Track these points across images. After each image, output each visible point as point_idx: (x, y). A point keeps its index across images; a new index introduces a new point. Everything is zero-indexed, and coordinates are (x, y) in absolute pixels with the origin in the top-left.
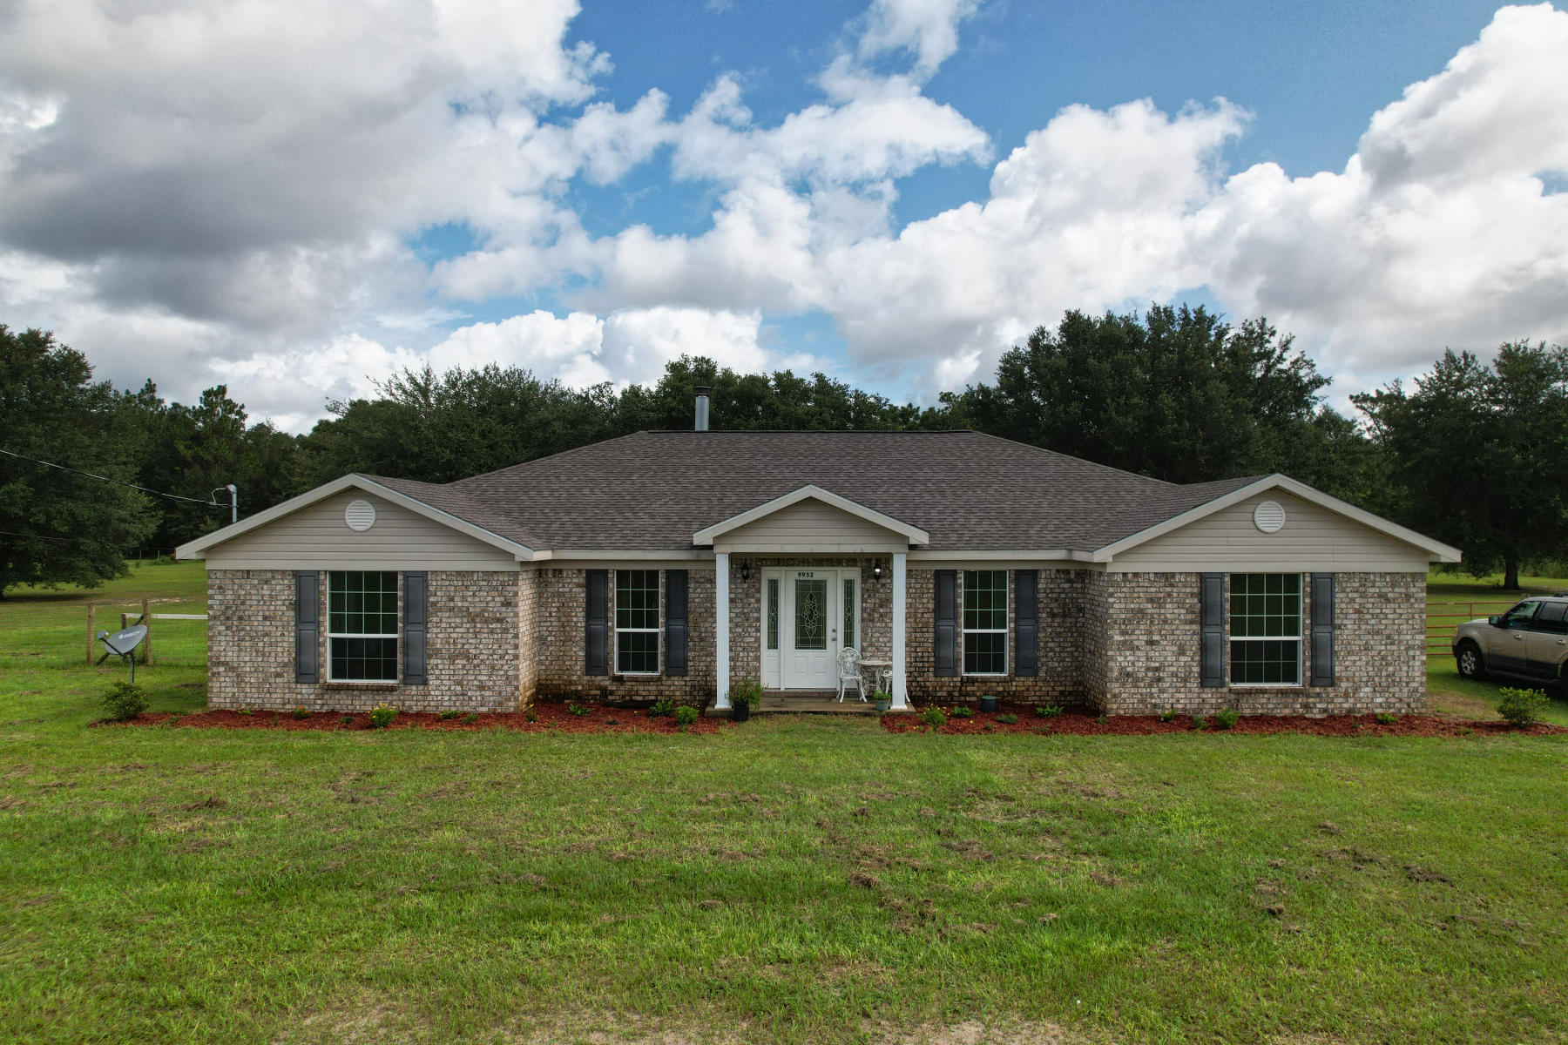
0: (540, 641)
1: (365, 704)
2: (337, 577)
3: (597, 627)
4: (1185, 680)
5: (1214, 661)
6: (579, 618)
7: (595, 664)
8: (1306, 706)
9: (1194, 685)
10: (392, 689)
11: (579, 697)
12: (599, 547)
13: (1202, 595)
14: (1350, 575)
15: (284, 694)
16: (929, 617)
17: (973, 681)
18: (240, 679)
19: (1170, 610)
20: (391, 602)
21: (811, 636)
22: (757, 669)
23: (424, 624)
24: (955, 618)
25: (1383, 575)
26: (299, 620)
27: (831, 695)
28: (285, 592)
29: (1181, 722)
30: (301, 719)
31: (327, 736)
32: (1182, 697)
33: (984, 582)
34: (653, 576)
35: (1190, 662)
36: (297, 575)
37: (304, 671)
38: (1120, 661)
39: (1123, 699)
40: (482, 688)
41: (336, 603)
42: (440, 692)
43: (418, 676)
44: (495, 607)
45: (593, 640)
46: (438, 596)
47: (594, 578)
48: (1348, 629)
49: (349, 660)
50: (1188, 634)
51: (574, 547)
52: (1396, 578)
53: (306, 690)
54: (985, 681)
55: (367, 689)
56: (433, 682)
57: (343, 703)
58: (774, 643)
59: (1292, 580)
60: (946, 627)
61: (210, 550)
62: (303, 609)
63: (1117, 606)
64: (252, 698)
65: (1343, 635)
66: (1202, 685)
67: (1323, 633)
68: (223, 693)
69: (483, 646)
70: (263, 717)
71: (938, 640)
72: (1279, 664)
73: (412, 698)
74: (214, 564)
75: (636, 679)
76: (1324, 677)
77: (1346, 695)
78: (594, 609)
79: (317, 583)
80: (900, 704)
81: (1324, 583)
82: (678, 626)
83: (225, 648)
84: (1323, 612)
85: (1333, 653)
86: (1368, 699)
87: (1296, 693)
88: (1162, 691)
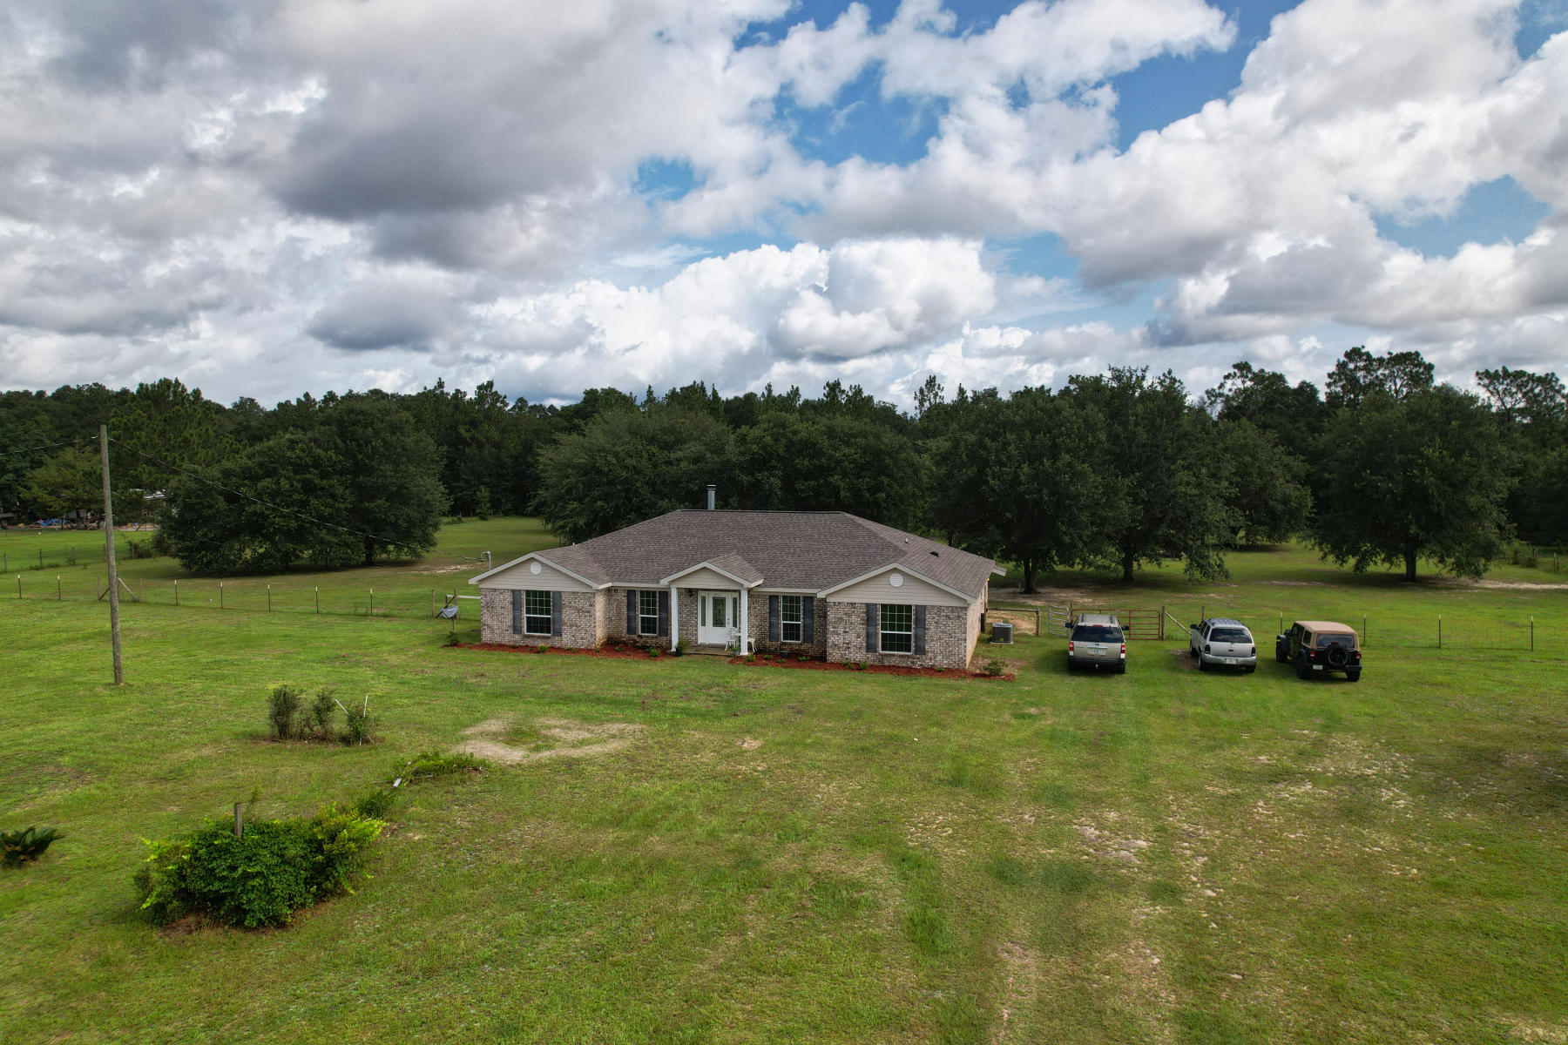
0: (609, 619)
1: (540, 644)
2: (528, 593)
3: (632, 614)
4: (860, 648)
5: (872, 641)
6: (625, 610)
7: (631, 630)
8: (913, 663)
9: (864, 651)
10: (549, 638)
11: (625, 643)
12: (631, 581)
13: (867, 613)
14: (933, 607)
15: (509, 638)
16: (767, 615)
17: (785, 644)
18: (493, 632)
19: (854, 618)
20: (548, 603)
21: (719, 622)
22: (696, 635)
23: (561, 612)
24: (778, 616)
25: (948, 607)
26: (514, 609)
27: (722, 647)
28: (509, 598)
29: (858, 667)
30: (514, 648)
31: (522, 655)
32: (859, 656)
33: (791, 600)
34: (654, 593)
35: (862, 641)
36: (513, 591)
37: (516, 629)
38: (832, 639)
39: (834, 655)
40: (582, 638)
41: (528, 602)
42: (567, 639)
43: (559, 633)
44: (587, 606)
45: (630, 619)
46: (565, 601)
47: (631, 593)
48: (932, 630)
49: (534, 625)
50: (861, 629)
51: (622, 581)
52: (953, 609)
53: (517, 637)
54: (790, 644)
55: (539, 637)
56: (564, 636)
57: (530, 642)
58: (704, 624)
59: (909, 608)
60: (774, 620)
61: (481, 581)
62: (515, 604)
63: (831, 616)
64: (497, 639)
65: (929, 633)
66: (867, 651)
67: (920, 632)
68: (487, 636)
69: (582, 622)
70: (501, 647)
71: (771, 625)
72: (901, 643)
73: (556, 642)
74: (482, 586)
75: (647, 637)
76: (921, 651)
77: (931, 659)
78: (631, 606)
79: (520, 595)
80: (744, 652)
81: (922, 609)
82: (664, 615)
83: (487, 618)
84: (921, 622)
85: (925, 640)
86: (941, 661)
87: (908, 656)
88: (850, 653)
